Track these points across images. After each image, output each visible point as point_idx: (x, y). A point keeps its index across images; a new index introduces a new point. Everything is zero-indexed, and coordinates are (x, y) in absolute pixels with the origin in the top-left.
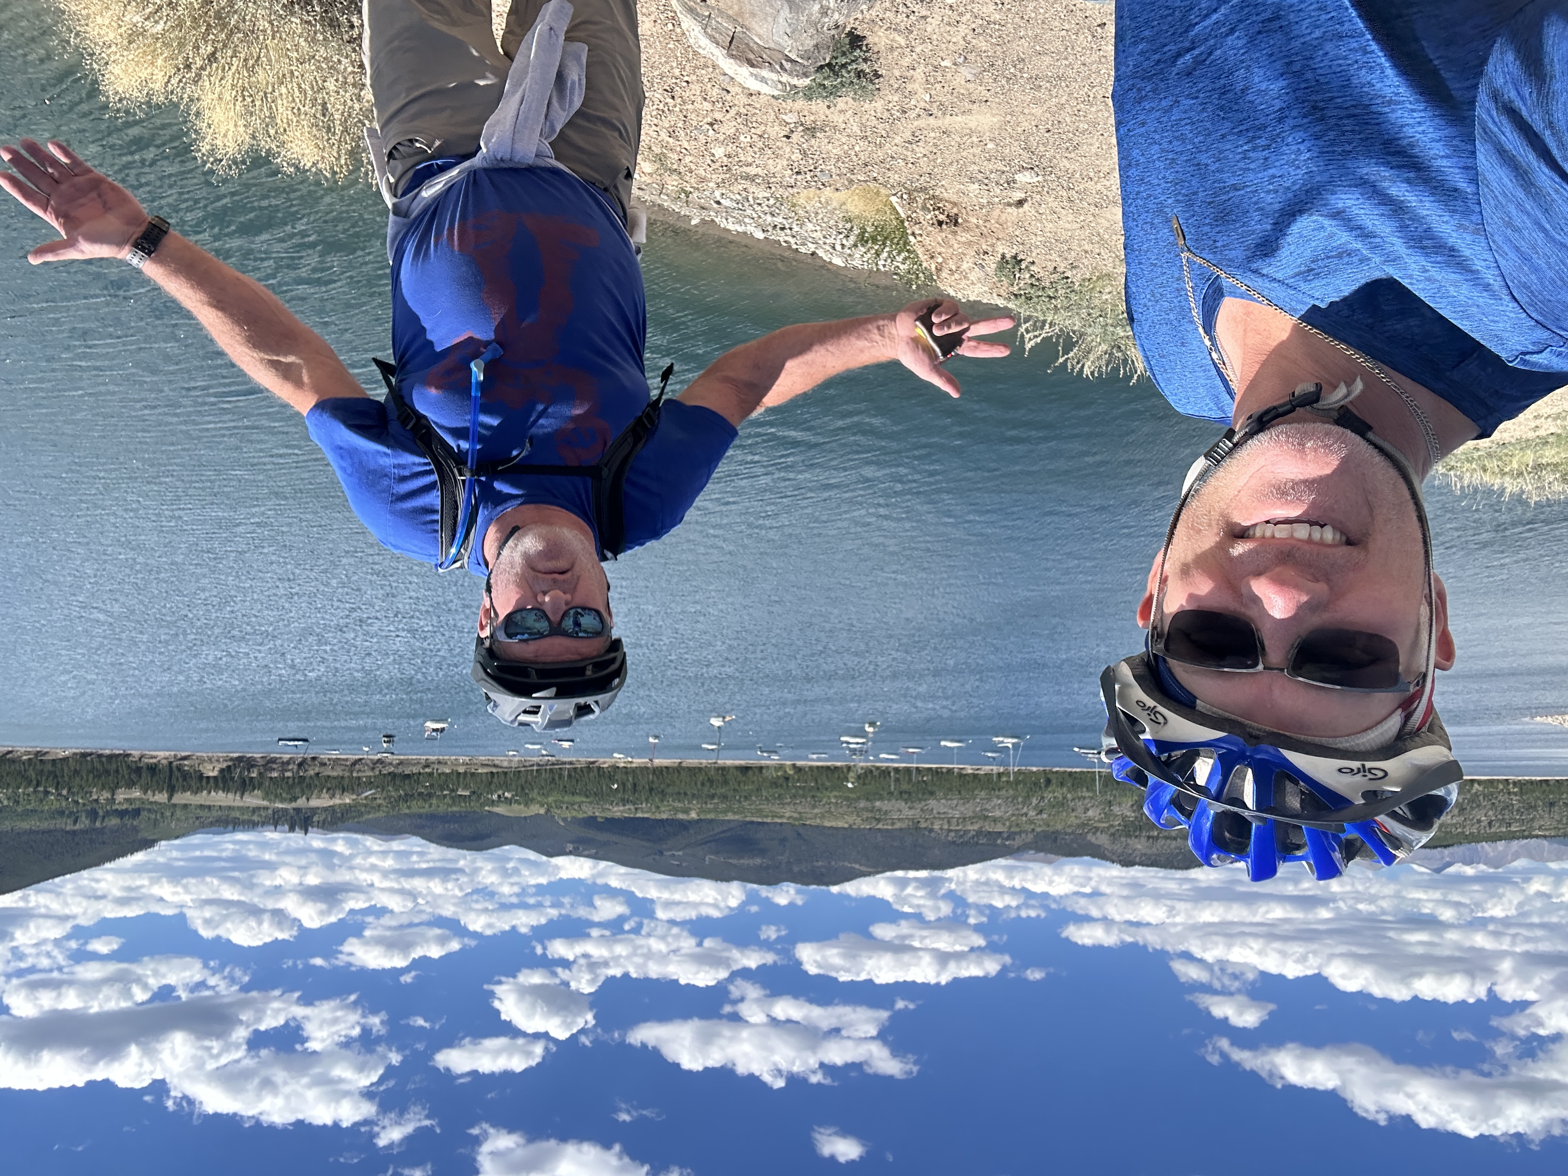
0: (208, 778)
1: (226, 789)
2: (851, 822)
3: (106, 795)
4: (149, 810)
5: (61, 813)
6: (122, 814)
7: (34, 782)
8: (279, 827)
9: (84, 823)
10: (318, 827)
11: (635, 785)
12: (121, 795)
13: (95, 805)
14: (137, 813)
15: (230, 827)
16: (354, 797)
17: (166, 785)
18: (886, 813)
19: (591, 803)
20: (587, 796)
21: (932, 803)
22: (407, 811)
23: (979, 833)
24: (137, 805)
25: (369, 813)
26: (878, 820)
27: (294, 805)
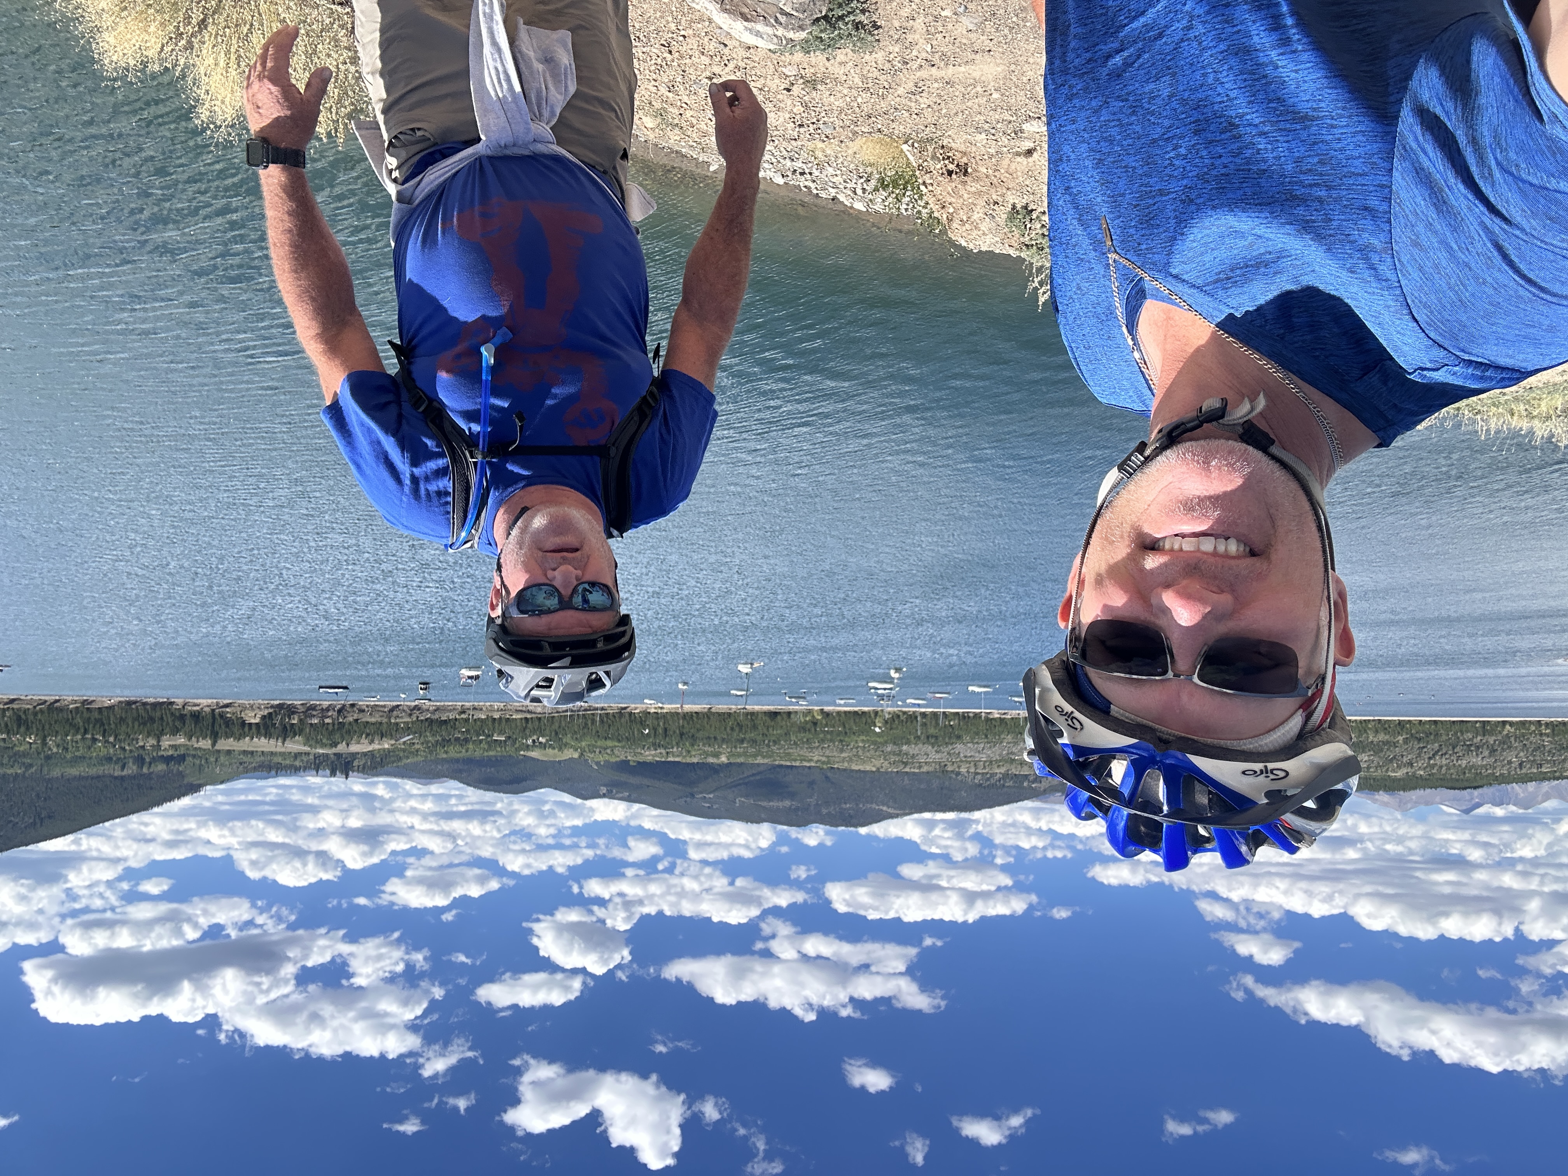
0: (250, 724)
1: (268, 735)
2: (879, 765)
3: (152, 741)
4: (194, 756)
5: (109, 759)
6: (168, 760)
7: (82, 730)
8: (320, 772)
9: (131, 769)
10: (358, 771)
11: (666, 730)
12: (166, 742)
13: (141, 752)
14: (182, 758)
15: (273, 772)
16: (393, 742)
17: (209, 732)
18: (913, 756)
19: (623, 747)
20: (619, 741)
21: (959, 747)
22: (445, 756)
23: (1006, 776)
24: (182, 751)
25: (408, 758)
26: (906, 764)
27: (334, 750)
